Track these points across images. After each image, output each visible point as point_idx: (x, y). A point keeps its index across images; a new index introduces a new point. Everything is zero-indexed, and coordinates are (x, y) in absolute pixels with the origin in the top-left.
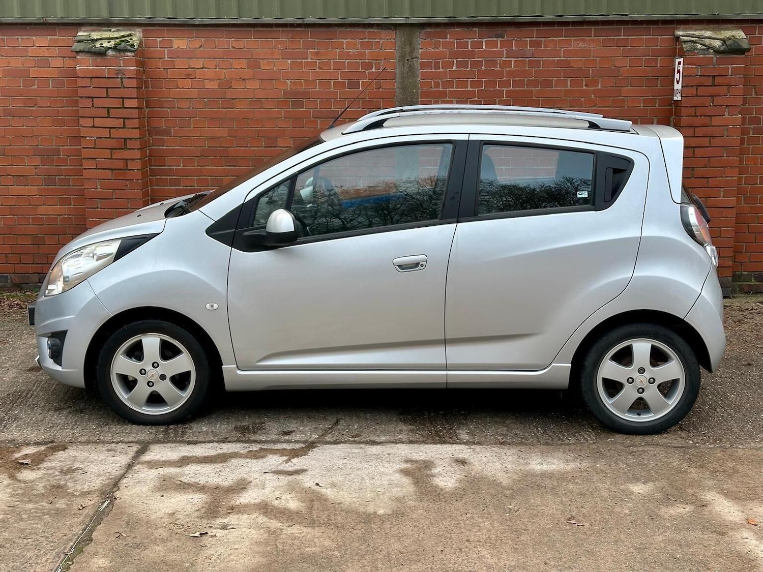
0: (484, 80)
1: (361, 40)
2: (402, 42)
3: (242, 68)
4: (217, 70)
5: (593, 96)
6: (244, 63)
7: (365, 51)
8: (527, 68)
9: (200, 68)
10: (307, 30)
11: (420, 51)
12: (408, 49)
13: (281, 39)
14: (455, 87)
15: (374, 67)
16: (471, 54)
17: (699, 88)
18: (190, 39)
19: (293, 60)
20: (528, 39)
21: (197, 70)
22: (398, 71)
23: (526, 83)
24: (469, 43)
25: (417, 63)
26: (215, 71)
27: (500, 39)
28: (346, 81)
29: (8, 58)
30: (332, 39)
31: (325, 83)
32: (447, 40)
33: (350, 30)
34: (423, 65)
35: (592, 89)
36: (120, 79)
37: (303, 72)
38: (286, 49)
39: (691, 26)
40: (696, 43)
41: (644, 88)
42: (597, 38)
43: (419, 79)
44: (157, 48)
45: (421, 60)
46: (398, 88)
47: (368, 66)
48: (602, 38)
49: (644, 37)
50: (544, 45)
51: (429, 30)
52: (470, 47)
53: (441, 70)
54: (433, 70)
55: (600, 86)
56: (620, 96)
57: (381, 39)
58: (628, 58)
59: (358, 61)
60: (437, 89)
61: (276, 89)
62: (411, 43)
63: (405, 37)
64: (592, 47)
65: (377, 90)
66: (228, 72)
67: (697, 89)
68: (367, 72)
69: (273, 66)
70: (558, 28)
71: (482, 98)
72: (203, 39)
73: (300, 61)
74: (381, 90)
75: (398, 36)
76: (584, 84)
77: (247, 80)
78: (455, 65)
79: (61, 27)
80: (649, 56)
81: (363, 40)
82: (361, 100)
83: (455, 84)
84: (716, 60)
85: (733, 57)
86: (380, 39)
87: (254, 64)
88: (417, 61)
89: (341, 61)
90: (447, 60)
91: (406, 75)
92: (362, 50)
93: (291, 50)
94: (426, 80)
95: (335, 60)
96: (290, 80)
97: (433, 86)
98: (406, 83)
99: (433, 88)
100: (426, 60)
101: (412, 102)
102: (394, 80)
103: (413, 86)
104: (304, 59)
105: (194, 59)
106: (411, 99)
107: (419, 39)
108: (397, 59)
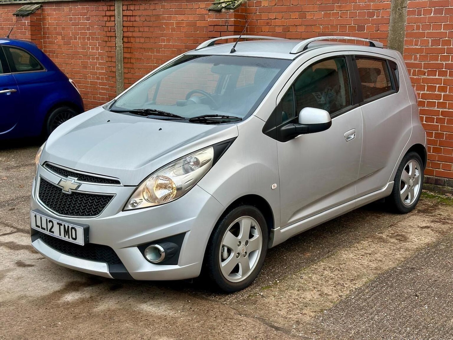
3: (296, 18)
4: (283, 19)
6: (296, 15)
7: (371, 4)
9: (274, 19)
11: (408, 2)
12: (400, 1)
14: (431, 29)
15: (376, 15)
16: (446, 3)
18: (270, 0)
19: (325, 12)
21: (272, 20)
22: (391, 18)
25: (405, 11)
26: (282, 21)
28: (356, 26)
31: (343, 27)
34: (409, 13)
36: (226, 26)
37: (330, 20)
38: (322, 4)
43: (405, 24)
44: (254, 7)
45: (408, 9)
46: (391, 30)
47: (371, 15)
53: (422, 16)
54: (417, 16)
59: (365, 11)
60: (418, 31)
61: (314, 32)
65: (376, 32)
66: (288, 21)
68: (370, 19)
69: (313, 16)
73: (329, 12)
74: (379, 32)
77: (298, 26)
78: (433, 12)
83: (431, 27)
87: (303, 15)
88: (405, 10)
89: (354, 11)
90: (428, 8)
91: (397, 20)
92: (369, 3)
93: (324, 5)
94: (410, 24)
95: (351, 11)
96: (322, 26)
97: (415, 28)
98: (396, 27)
99: (415, 30)
100: (412, 9)
101: (400, 41)
102: (388, 25)
103: (401, 29)
104: (332, 11)
105: (271, 13)
106: (399, 38)
108: (392, 9)
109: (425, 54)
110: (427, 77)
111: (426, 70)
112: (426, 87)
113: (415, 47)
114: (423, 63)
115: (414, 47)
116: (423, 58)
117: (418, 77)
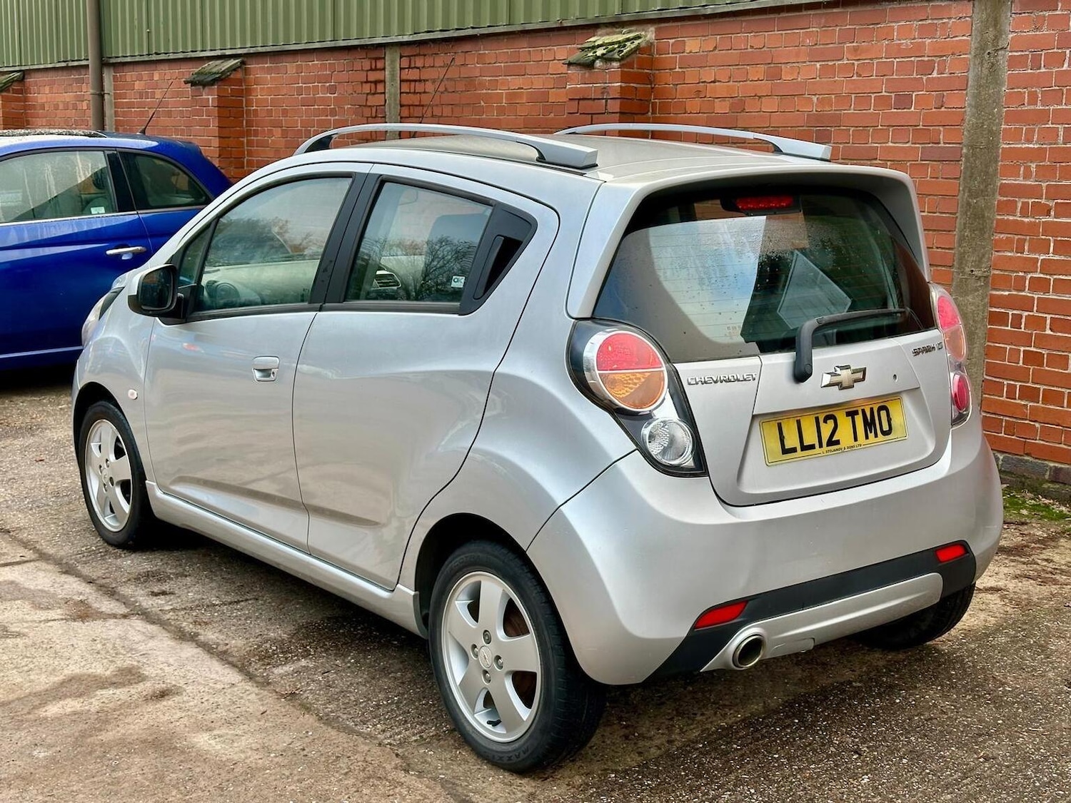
1: (921, 23)
2: (982, 22)
3: (758, 80)
4: (731, 83)
6: (758, 72)
7: (924, 43)
9: (711, 82)
10: (846, 10)
11: (1011, 35)
12: (991, 33)
13: (811, 30)
14: (1064, 101)
15: (936, 68)
18: (704, 38)
19: (823, 63)
21: (708, 85)
22: (971, 75)
25: (1003, 58)
26: (728, 86)
28: (893, 95)
29: (532, 77)
30: (878, 24)
31: (863, 99)
32: (1057, 13)
33: (904, 5)
34: (1013, 63)
36: (604, 101)
37: (835, 81)
38: (816, 44)
43: (1004, 89)
44: (669, 54)
45: (1010, 54)
46: (970, 105)
47: (926, 68)
53: (1043, 70)
54: (1029, 71)
57: (950, 18)
59: (912, 59)
60: (1032, 107)
61: (798, 111)
62: (996, 23)
63: (988, 11)
65: (937, 110)
66: (743, 85)
68: (925, 78)
69: (796, 74)
72: (718, 37)
73: (833, 63)
74: (943, 109)
75: (976, 10)
77: (764, 98)
78: (1067, 59)
79: (580, 31)
81: (924, 22)
82: (911, 128)
83: (1064, 97)
87: (774, 73)
88: (1004, 55)
89: (888, 60)
90: (1055, 50)
91: (985, 81)
92: (920, 40)
93: (822, 46)
94: (1016, 90)
95: (880, 60)
96: (817, 96)
97: (1026, 101)
98: (983, 97)
99: (1026, 105)
100: (1019, 53)
101: (991, 132)
102: (965, 92)
103: (994, 101)
104: (838, 60)
105: (707, 68)
106: (989, 126)
107: (1010, 14)
108: (972, 53)
109: (1048, 163)
110: (1055, 220)
111: (1052, 204)
112: (1052, 245)
113: (1027, 145)
114: (1044, 185)
115: (1024, 146)
116: (1044, 172)
117: (1033, 220)
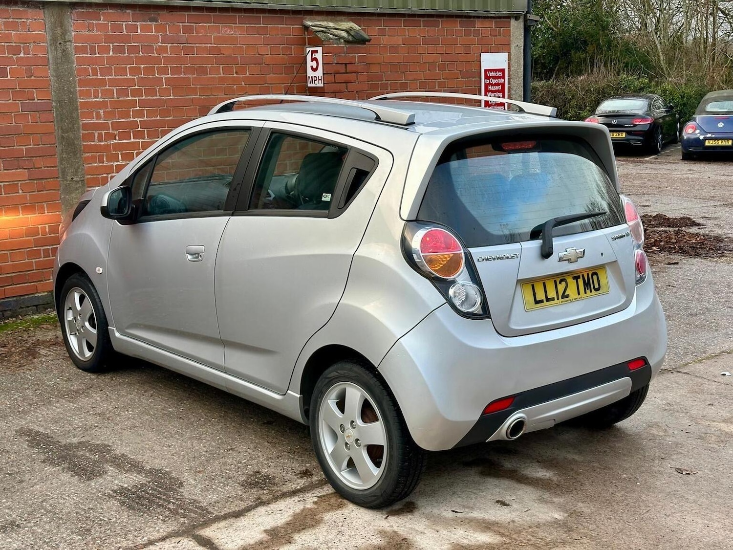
0: (142, 66)
1: (5, 20)
2: (51, 23)
5: (243, 83)
7: (11, 33)
8: (183, 55)
11: (73, 33)
12: (59, 31)
14: (114, 74)
15: (22, 51)
16: (127, 39)
17: (336, 75)
20: (181, 24)
22: (50, 56)
23: (183, 70)
24: (124, 26)
25: (71, 47)
27: (154, 23)
32: (100, 22)
34: (78, 50)
35: (242, 76)
39: (314, 17)
40: (327, 33)
41: (284, 75)
42: (241, 25)
43: (74, 66)
45: (75, 45)
46: (53, 76)
47: (16, 50)
48: (246, 25)
49: (280, 26)
50: (196, 31)
51: (80, 10)
52: (125, 30)
53: (98, 55)
54: (89, 55)
55: (248, 74)
56: (265, 84)
57: (28, 19)
58: (269, 46)
59: (3, 44)
60: (95, 77)
62: (62, 25)
63: (55, 17)
64: (238, 34)
65: (29, 78)
67: (335, 76)
68: (14, 57)
70: (207, 13)
71: (142, 87)
74: (33, 78)
75: (47, 16)
76: (235, 71)
78: (111, 50)
80: (285, 45)
81: (7, 20)
82: (11, 91)
83: (113, 71)
84: (346, 49)
85: (358, 47)
86: (26, 19)
88: (71, 45)
90: (103, 44)
91: (60, 61)
92: (7, 32)
94: (82, 67)
97: (91, 73)
98: (61, 71)
99: (91, 75)
100: (80, 45)
101: (70, 92)
102: (47, 67)
103: (69, 73)
106: (68, 88)
107: (70, 20)
108: (48, 42)
109: (111, 110)
110: (119, 142)
111: (116, 132)
112: (120, 156)
113: (95, 100)
114: (110, 122)
115: (93, 100)
116: (108, 115)
117: (106, 143)
